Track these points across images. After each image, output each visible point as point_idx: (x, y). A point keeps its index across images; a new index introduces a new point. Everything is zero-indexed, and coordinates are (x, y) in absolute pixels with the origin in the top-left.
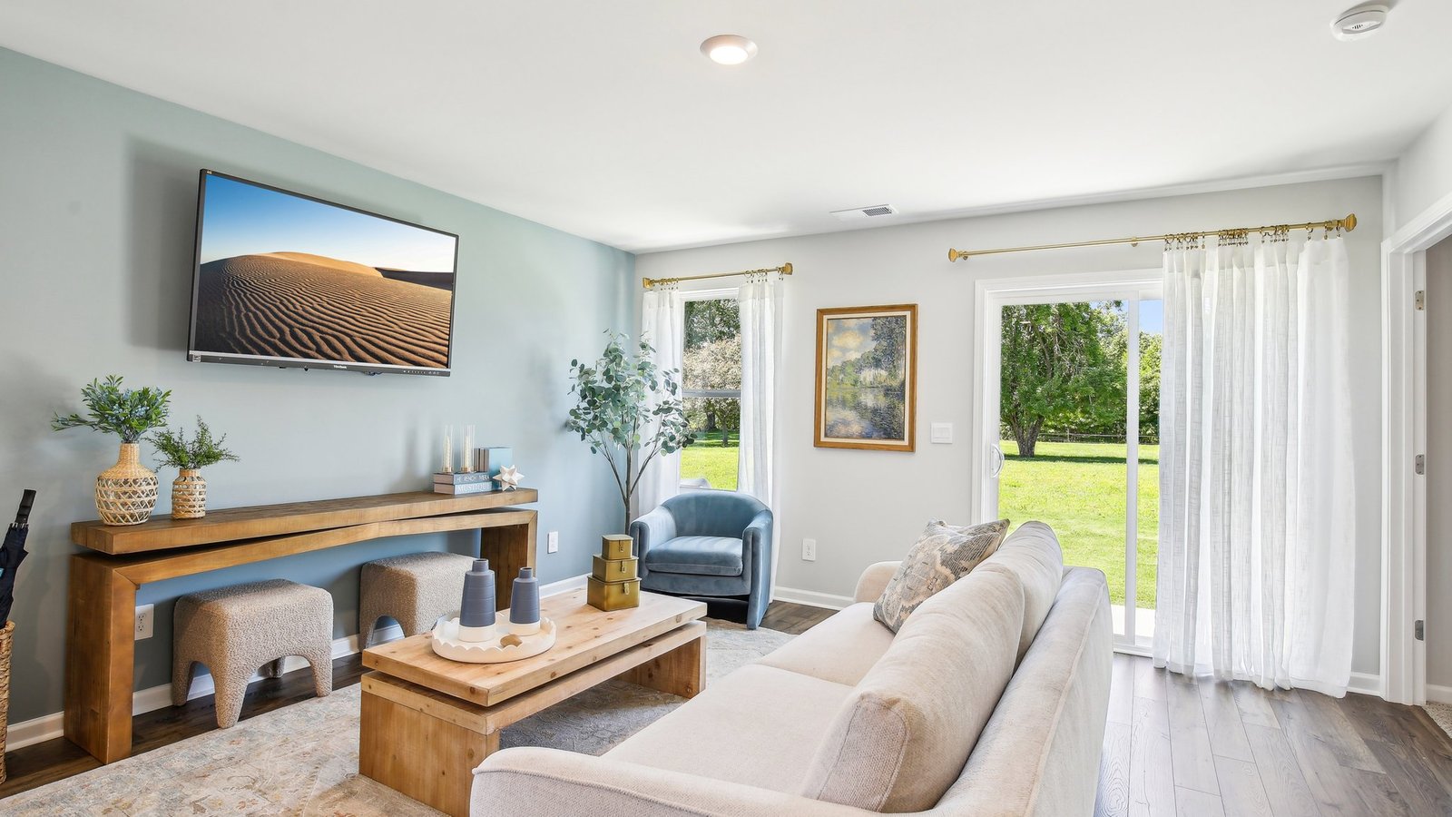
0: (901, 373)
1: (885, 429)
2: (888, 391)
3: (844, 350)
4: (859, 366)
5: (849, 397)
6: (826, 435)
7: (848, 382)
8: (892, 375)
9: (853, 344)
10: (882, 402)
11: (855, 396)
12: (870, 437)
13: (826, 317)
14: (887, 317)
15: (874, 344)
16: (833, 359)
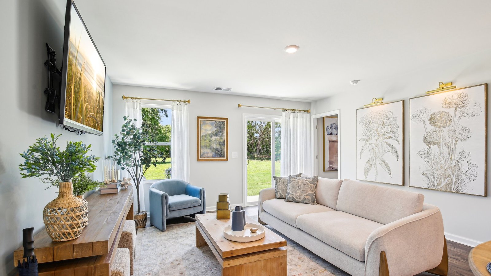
0: (223, 138)
1: (219, 155)
2: (220, 143)
3: (206, 130)
4: (211, 135)
5: (208, 145)
6: (201, 157)
7: (208, 140)
8: (221, 138)
9: (209, 129)
10: (218, 147)
11: (210, 145)
12: (215, 157)
13: (200, 119)
14: (219, 121)
15: (215, 129)
16: (202, 133)
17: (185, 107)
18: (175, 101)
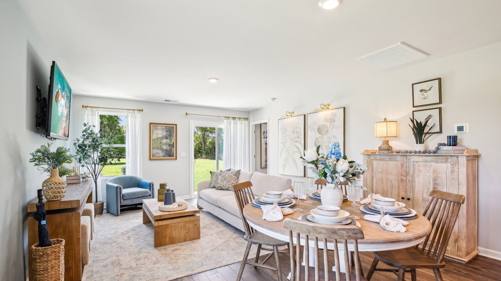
0: (173, 141)
1: (169, 155)
2: (170, 145)
3: (157, 134)
4: (162, 139)
5: (159, 146)
6: (153, 157)
7: (159, 143)
8: (171, 141)
9: (160, 133)
10: (168, 148)
11: (161, 146)
12: (165, 157)
13: (152, 125)
14: (169, 127)
15: (166, 133)
16: (154, 137)
17: (138, 115)
18: (129, 110)
